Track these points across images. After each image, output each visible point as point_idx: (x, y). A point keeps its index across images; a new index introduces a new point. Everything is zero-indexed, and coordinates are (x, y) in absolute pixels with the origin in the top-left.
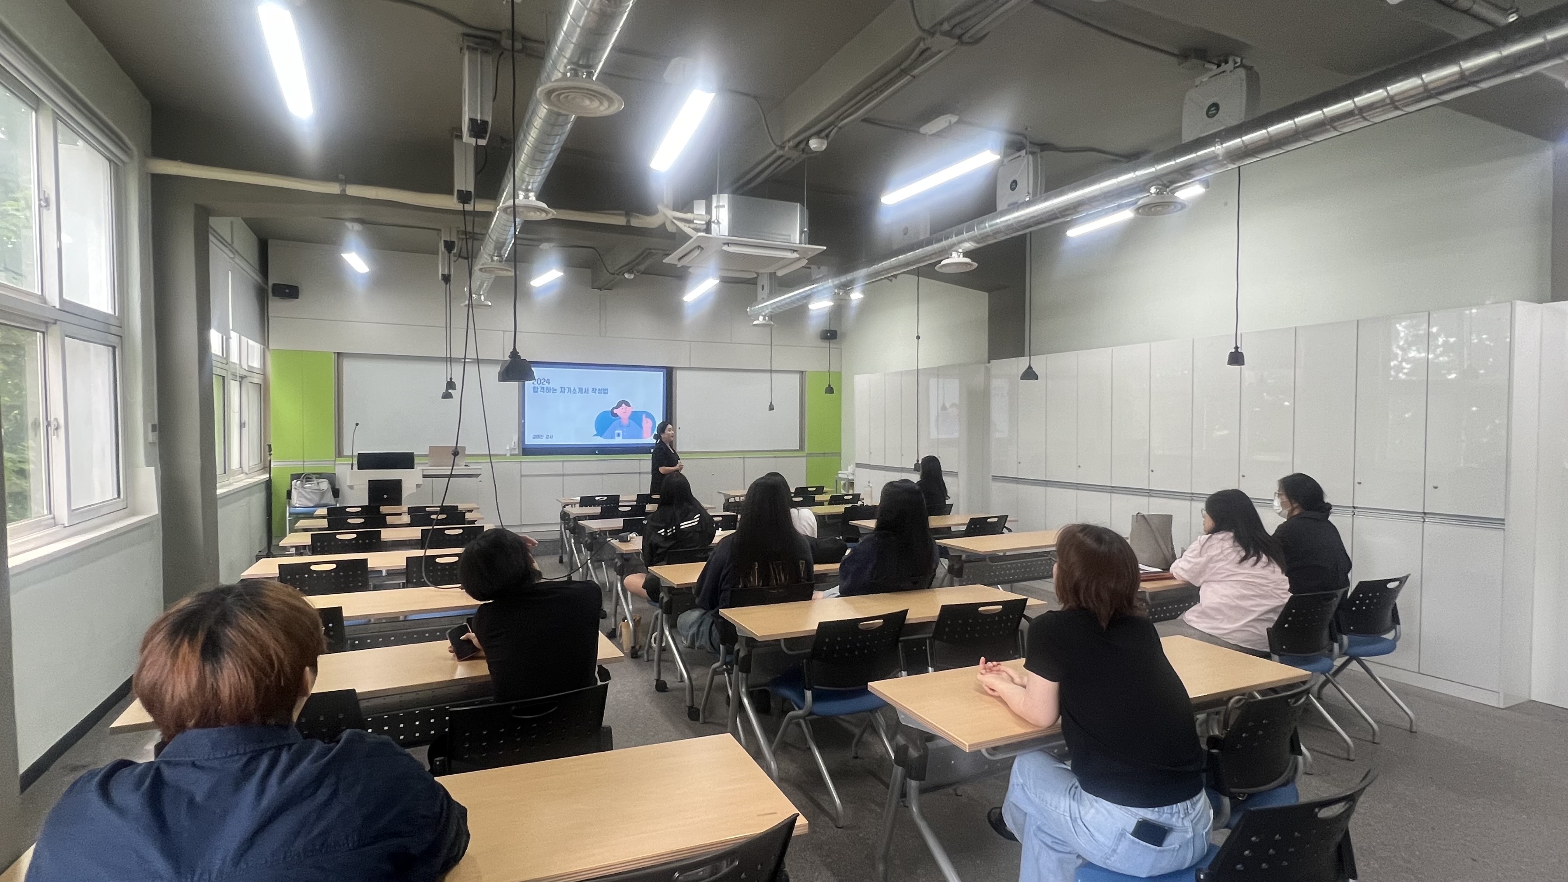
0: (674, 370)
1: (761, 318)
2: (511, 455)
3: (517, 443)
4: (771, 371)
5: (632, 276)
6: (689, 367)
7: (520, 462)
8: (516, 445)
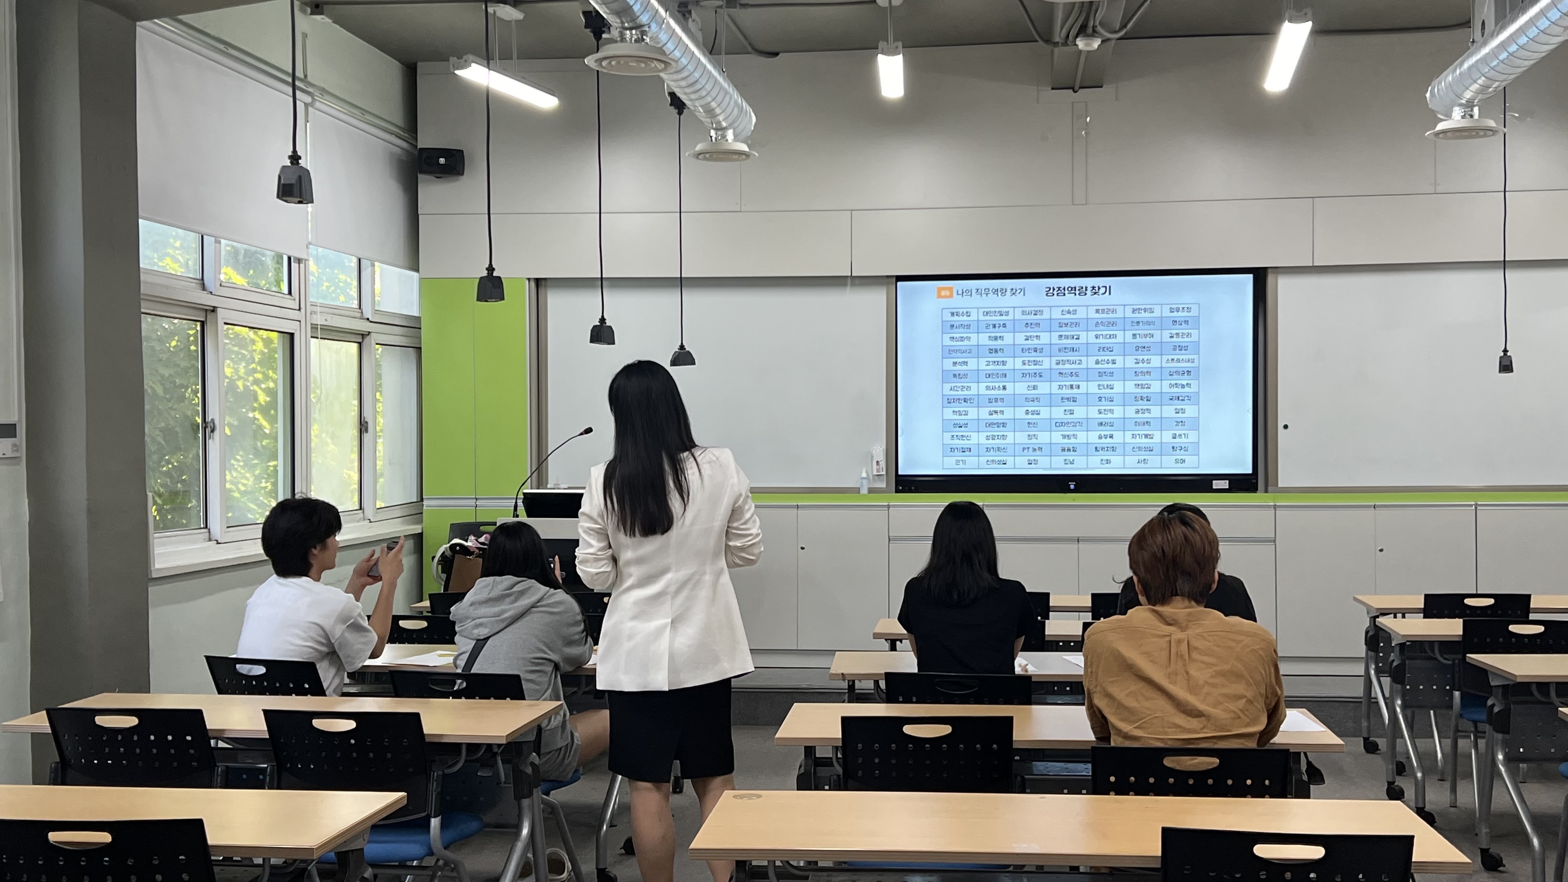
0: (1270, 279)
1: (1457, 113)
2: (871, 491)
3: (883, 464)
4: (1504, 265)
5: (1096, 44)
6: (1311, 265)
7: (889, 507)
8: (881, 468)
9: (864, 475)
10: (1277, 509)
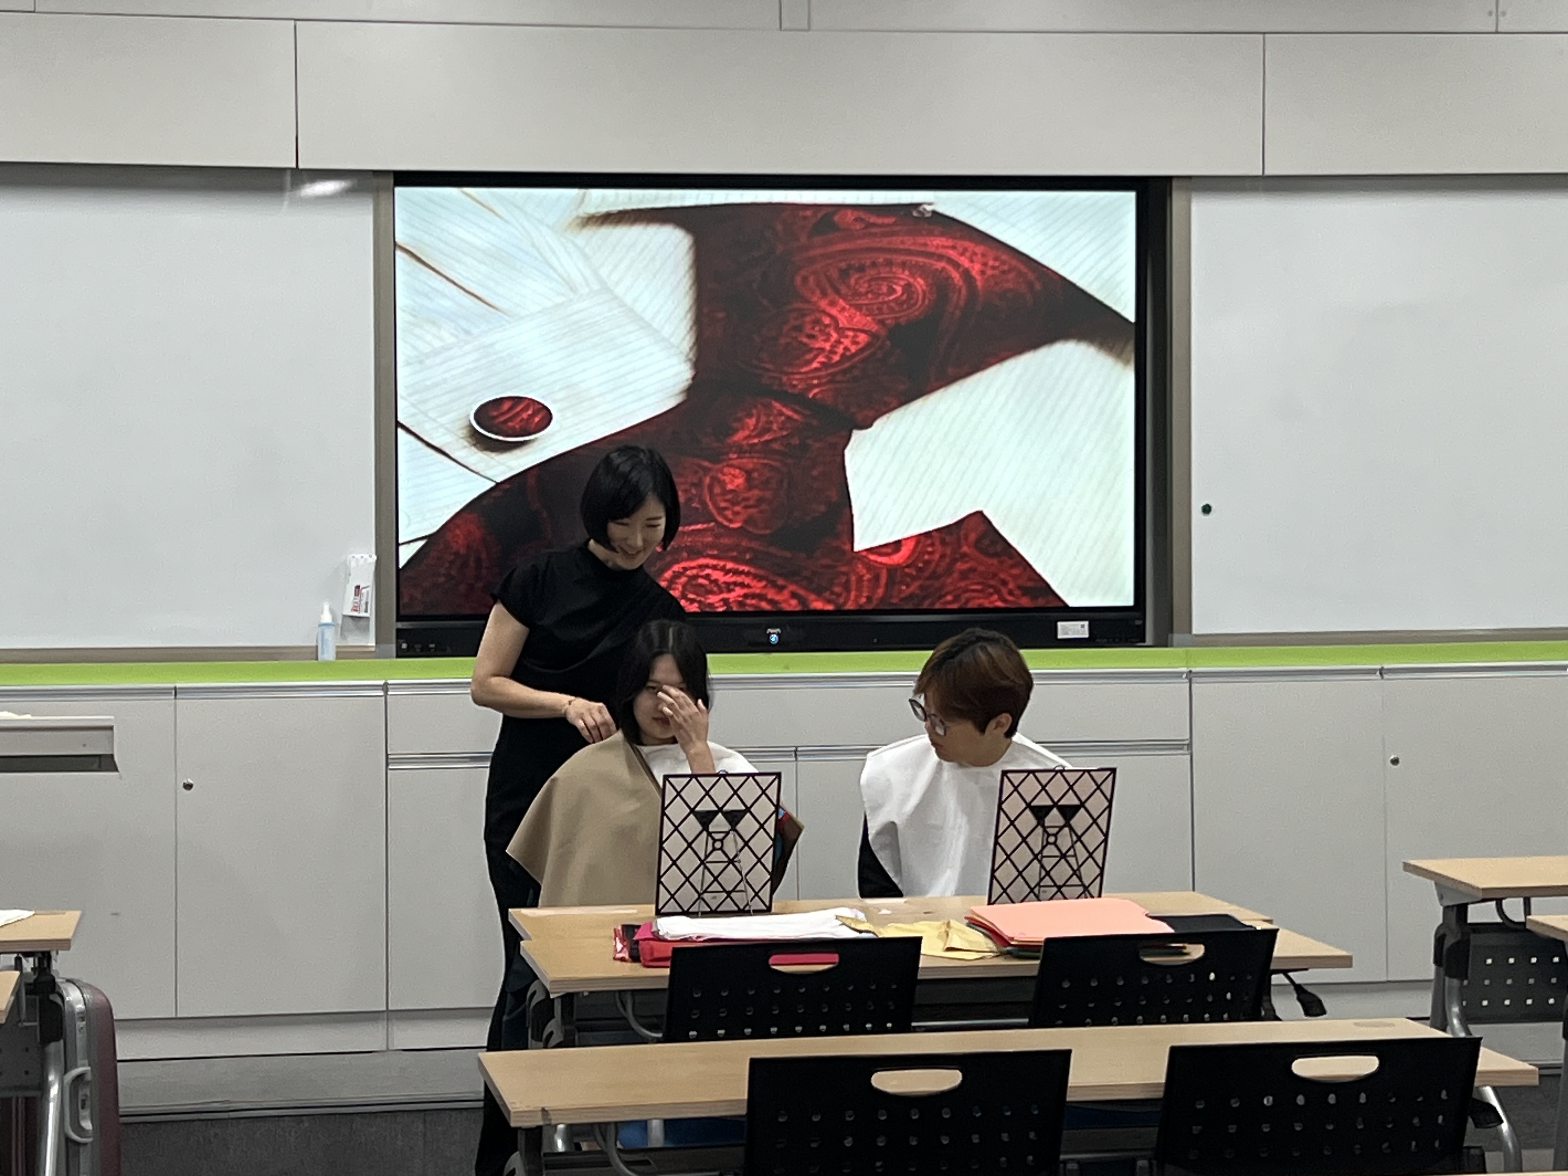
6: (1260, 173)
7: (385, 687)
8: (363, 602)
9: (327, 618)
10: (1194, 680)
